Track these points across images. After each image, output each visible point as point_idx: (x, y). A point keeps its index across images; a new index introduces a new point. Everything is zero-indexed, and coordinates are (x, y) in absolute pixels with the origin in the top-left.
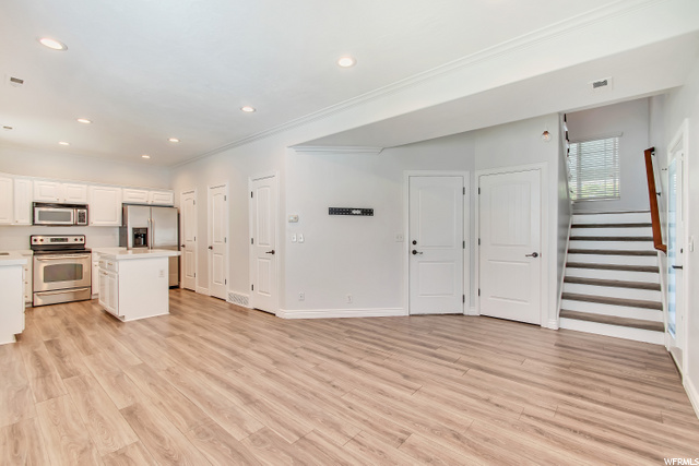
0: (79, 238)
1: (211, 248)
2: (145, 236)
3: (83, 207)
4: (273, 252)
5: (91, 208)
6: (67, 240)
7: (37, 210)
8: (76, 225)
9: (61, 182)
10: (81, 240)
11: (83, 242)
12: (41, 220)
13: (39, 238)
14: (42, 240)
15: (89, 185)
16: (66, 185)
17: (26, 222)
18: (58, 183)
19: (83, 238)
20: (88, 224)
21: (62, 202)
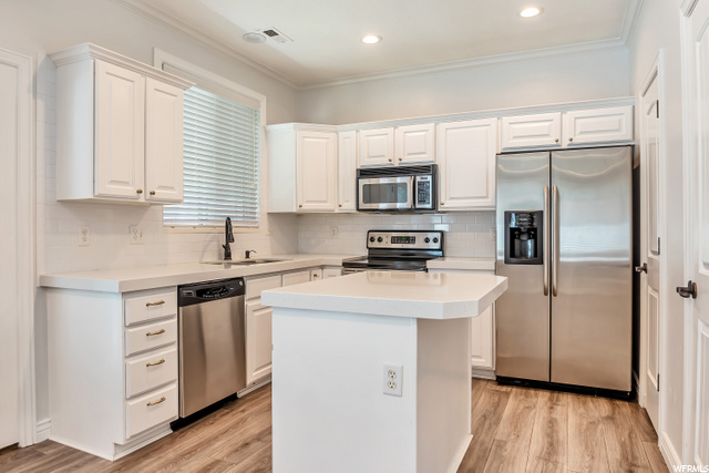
0: (431, 236)
5: (442, 172)
8: (415, 209)
9: (396, 125)
10: (435, 240)
11: (437, 246)
12: (365, 201)
13: (376, 235)
14: (380, 240)
15: (438, 121)
16: (402, 129)
17: (350, 206)
18: (390, 130)
19: (438, 235)
20: (434, 207)
21: (396, 164)
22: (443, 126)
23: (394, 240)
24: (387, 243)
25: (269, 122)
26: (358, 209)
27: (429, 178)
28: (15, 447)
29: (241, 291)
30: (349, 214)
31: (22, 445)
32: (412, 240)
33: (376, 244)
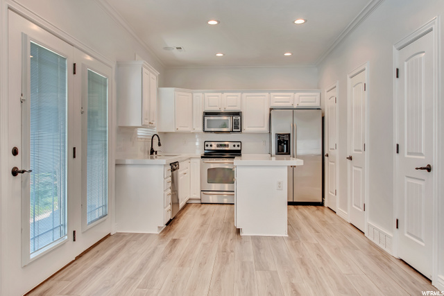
0: (236, 144)
1: (350, 158)
2: (288, 143)
3: (238, 114)
4: (429, 169)
5: (244, 115)
6: (228, 146)
7: (206, 118)
8: (232, 131)
9: (223, 92)
10: (238, 146)
11: (239, 148)
12: (208, 127)
13: (209, 144)
14: (211, 146)
15: (242, 92)
16: (225, 94)
17: (200, 129)
18: (220, 94)
19: (239, 144)
20: (241, 131)
21: (223, 111)
22: (245, 94)
23: (218, 146)
24: (214, 147)
26: (204, 131)
27: (239, 118)
28: (109, 235)
31: (112, 234)
33: (209, 148)
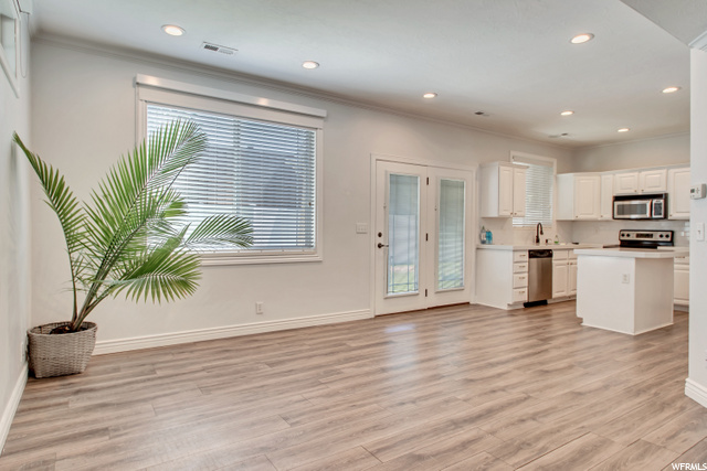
0: (665, 234)
5: (670, 197)
9: (640, 171)
10: (667, 236)
11: (669, 239)
12: (619, 213)
13: (626, 233)
14: (628, 235)
15: (668, 168)
16: (644, 173)
17: (609, 216)
18: (636, 174)
19: (670, 234)
20: (666, 217)
21: (640, 193)
22: (672, 171)
23: (638, 236)
24: (633, 237)
25: (559, 172)
26: (613, 218)
27: (662, 201)
29: (551, 255)
30: (607, 221)
32: (652, 236)
33: (626, 238)
